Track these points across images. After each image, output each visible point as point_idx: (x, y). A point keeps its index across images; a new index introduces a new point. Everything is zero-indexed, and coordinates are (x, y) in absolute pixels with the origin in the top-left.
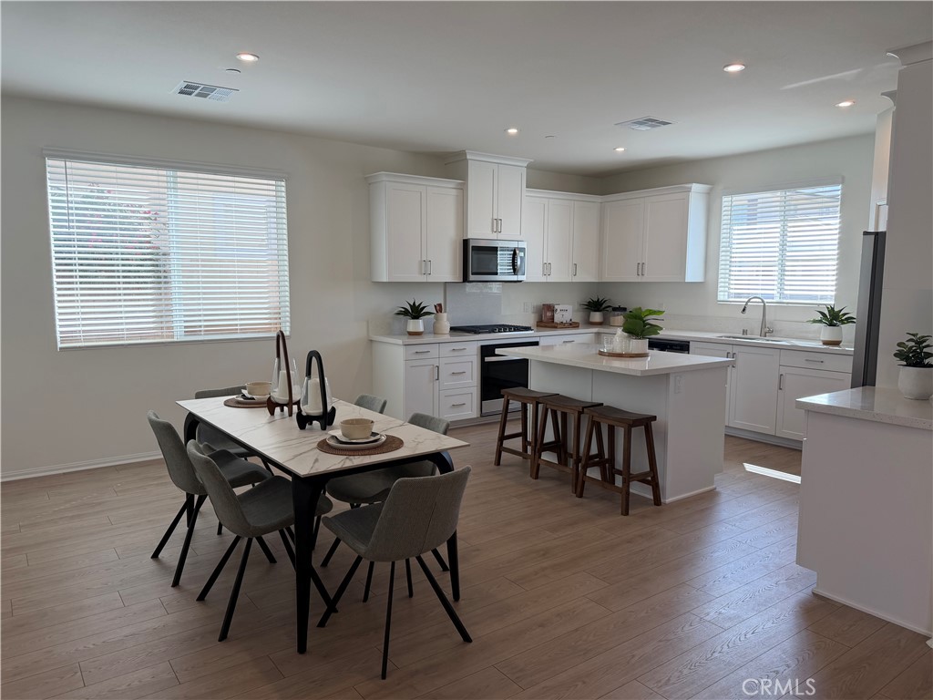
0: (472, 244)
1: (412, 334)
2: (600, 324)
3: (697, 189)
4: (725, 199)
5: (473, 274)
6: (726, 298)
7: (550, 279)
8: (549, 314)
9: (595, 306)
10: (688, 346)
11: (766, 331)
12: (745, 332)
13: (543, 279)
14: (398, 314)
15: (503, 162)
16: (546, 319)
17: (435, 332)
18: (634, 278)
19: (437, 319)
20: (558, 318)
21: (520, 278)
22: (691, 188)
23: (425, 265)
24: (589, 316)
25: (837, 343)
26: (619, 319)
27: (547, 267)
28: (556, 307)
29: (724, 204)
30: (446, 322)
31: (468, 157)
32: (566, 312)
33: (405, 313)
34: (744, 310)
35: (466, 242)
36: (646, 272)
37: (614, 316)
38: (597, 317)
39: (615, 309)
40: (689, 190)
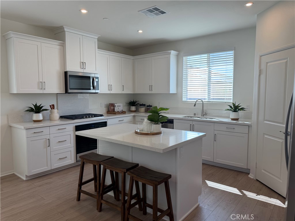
0: (69, 74)
1: (35, 121)
2: (135, 111)
3: (173, 53)
4: (184, 58)
5: (70, 89)
6: (185, 100)
7: (112, 92)
8: (112, 108)
9: (132, 103)
10: (173, 121)
11: (204, 114)
12: (195, 114)
13: (109, 92)
14: (27, 111)
15: (85, 35)
16: (111, 110)
17: (50, 119)
18: (148, 92)
19: (51, 112)
20: (116, 109)
21: (97, 91)
22: (170, 53)
23: (42, 85)
24: (130, 108)
25: (237, 120)
26: (143, 109)
27: (110, 87)
28: (115, 105)
29: (184, 60)
30: (56, 114)
31: (65, 30)
32: (120, 106)
33: (31, 110)
34: (195, 105)
35: (66, 73)
36: (153, 89)
37: (141, 108)
38: (133, 108)
39: (141, 105)
40: (170, 54)
